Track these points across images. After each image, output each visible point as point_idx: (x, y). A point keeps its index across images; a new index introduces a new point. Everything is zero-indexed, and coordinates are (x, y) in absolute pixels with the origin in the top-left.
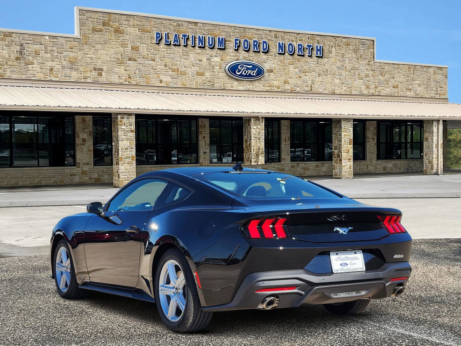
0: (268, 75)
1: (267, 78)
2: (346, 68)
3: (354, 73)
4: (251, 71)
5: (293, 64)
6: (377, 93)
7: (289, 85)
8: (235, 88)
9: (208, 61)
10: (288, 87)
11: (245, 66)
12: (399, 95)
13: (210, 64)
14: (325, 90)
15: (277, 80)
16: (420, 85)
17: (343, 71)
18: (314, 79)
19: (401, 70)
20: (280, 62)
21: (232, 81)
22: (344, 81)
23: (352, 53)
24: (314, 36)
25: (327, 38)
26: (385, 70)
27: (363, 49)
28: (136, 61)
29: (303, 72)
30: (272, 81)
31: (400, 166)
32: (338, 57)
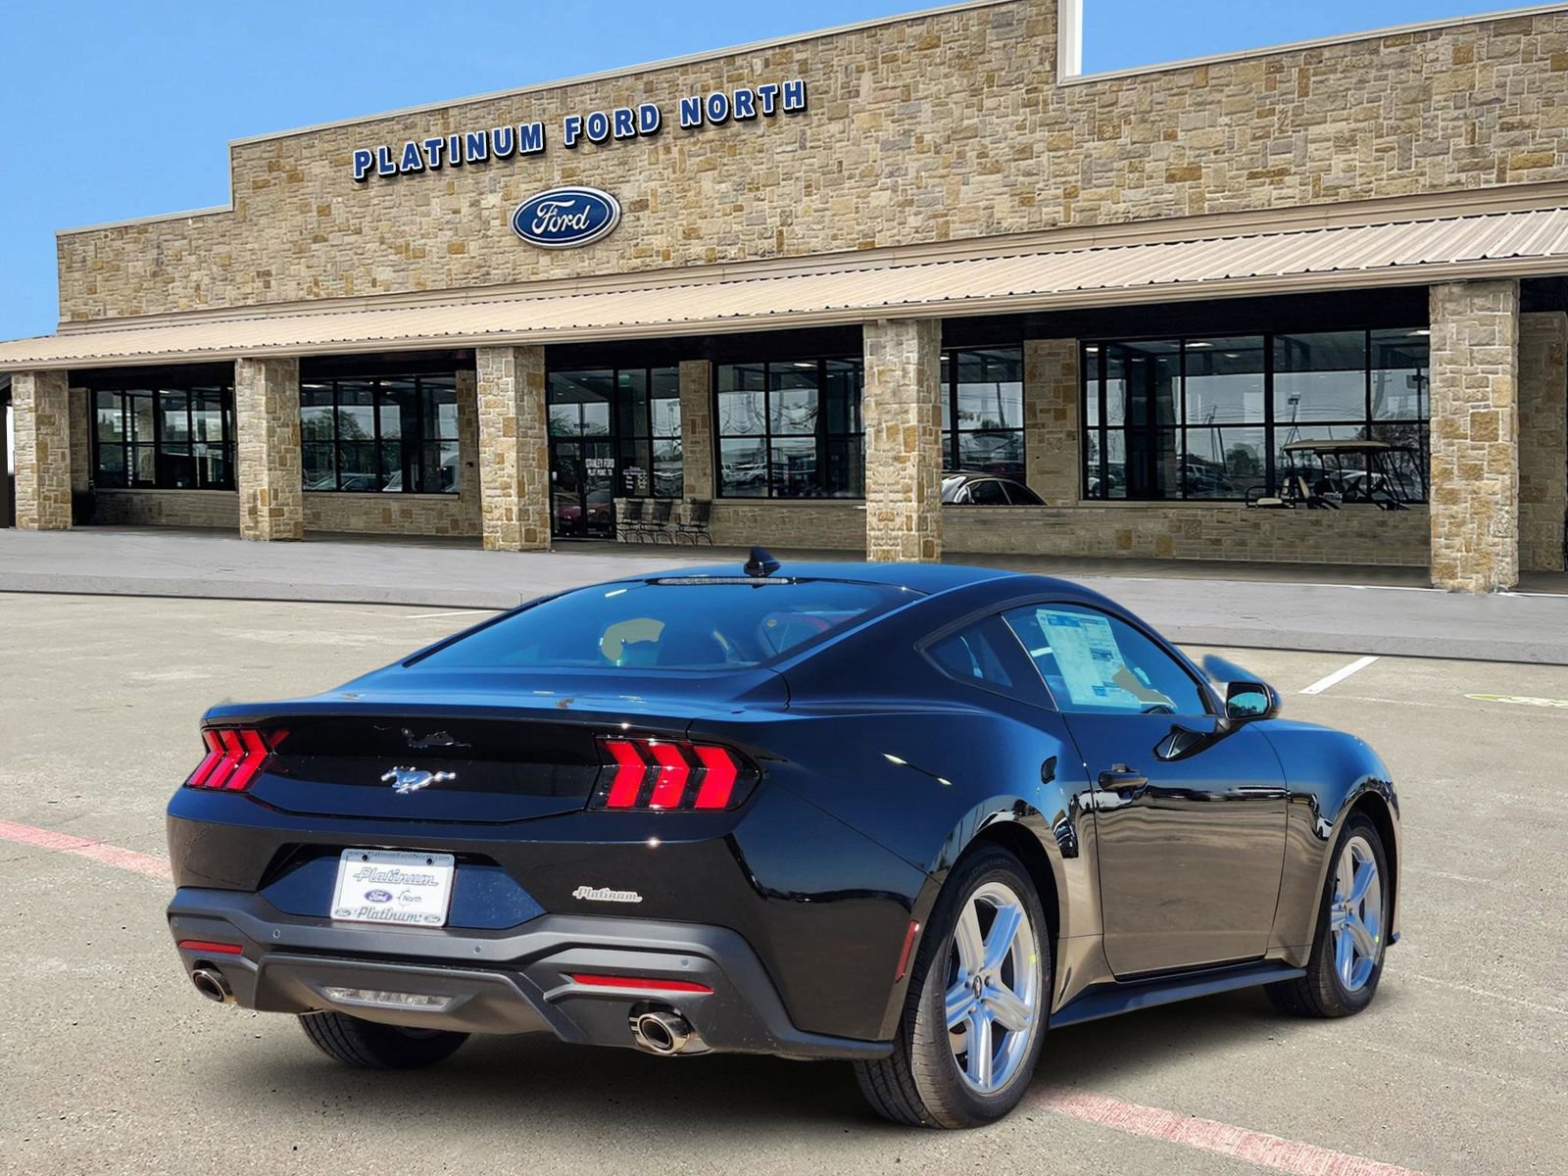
0: (632, 218)
1: (631, 230)
2: (920, 140)
3: (958, 153)
4: (571, 217)
5: (714, 169)
6: (1076, 219)
7: (703, 242)
8: (542, 277)
9: (474, 209)
10: (697, 249)
11: (555, 203)
12: (1202, 208)
13: (479, 217)
14: (835, 237)
15: (662, 233)
16: (1345, 143)
17: (909, 154)
18: (789, 206)
19: (1218, 88)
20: (670, 170)
21: (531, 256)
22: (915, 191)
23: (946, 76)
24: (788, 49)
25: (840, 43)
26: (1117, 110)
27: (1000, 44)
28: (326, 240)
29: (750, 190)
30: (645, 238)
31: (1215, 532)
32: (883, 105)
